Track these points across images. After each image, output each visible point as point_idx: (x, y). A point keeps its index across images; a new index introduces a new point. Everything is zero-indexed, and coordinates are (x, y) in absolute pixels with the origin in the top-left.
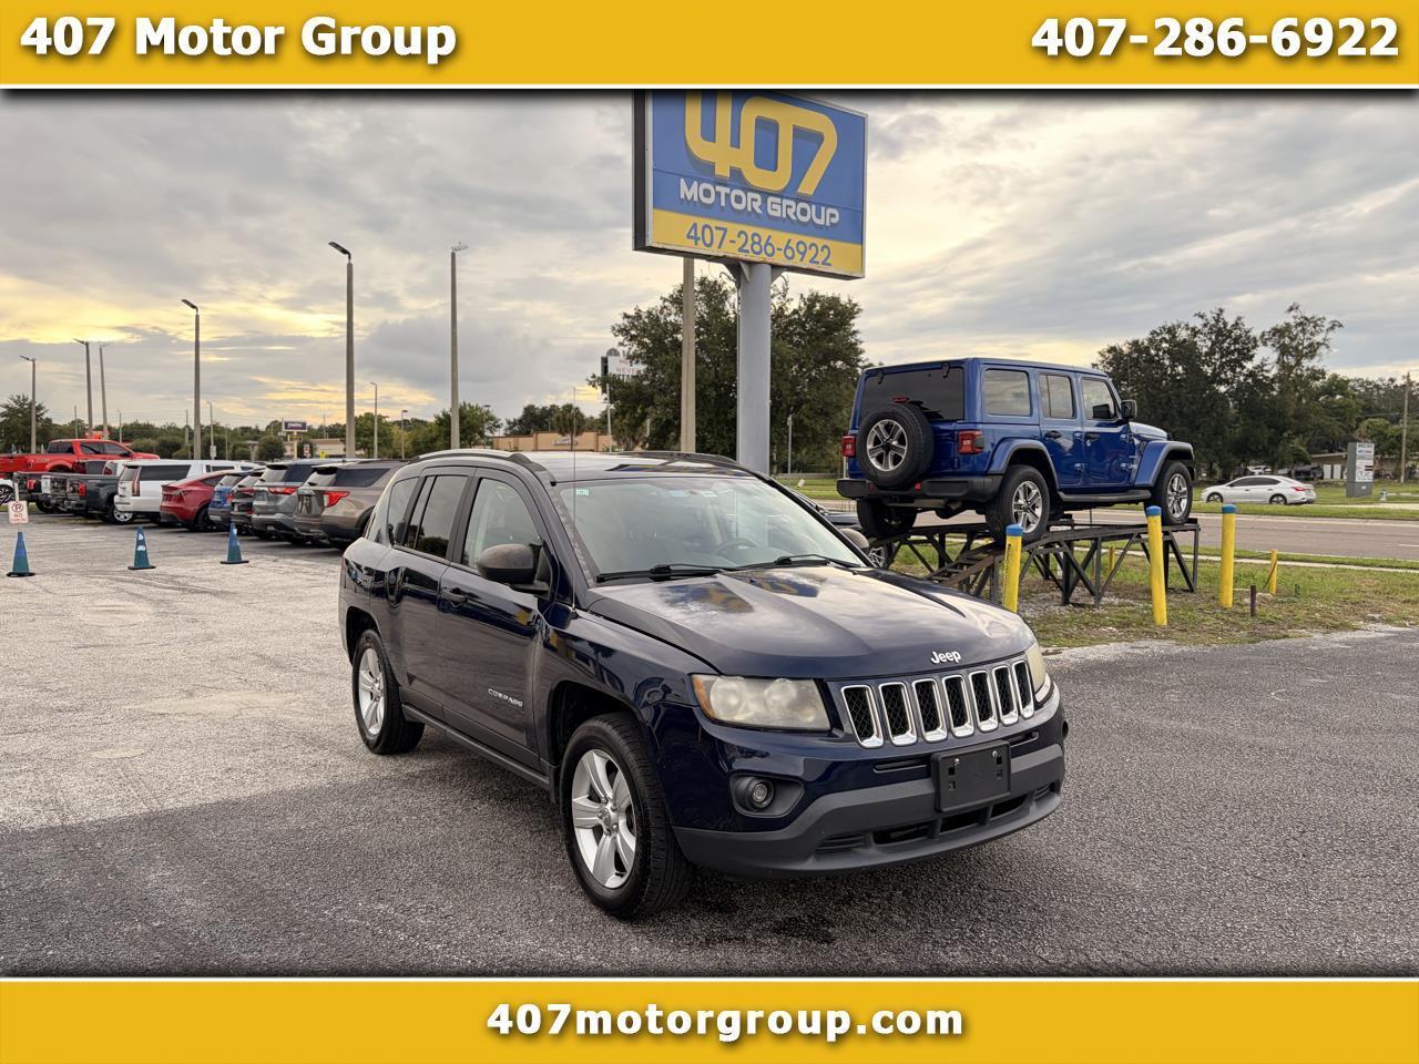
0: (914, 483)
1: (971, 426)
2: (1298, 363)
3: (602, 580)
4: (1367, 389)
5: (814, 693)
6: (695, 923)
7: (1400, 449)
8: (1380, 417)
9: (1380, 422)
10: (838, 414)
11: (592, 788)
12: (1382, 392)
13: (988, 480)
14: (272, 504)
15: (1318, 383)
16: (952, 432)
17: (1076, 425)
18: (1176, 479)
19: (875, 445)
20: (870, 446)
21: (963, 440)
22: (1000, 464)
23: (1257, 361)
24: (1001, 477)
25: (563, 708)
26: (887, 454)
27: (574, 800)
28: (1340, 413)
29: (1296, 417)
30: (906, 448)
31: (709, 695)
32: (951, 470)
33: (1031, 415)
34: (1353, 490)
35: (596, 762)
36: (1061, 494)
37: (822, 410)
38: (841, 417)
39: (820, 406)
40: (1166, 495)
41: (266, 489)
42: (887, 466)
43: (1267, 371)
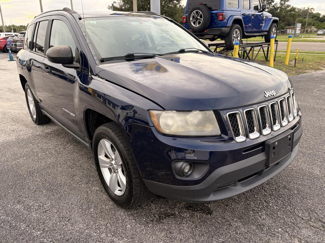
0: (204, 30)
1: (222, 11)
2: (285, 3)
3: (103, 61)
4: (298, 10)
5: (213, 117)
6: (153, 206)
7: (305, 25)
8: (301, 17)
9: (301, 18)
10: (176, 16)
11: (106, 154)
12: (302, 11)
13: (226, 29)
14: (21, 44)
15: (289, 8)
16: (216, 14)
17: (250, 12)
18: (274, 29)
19: (193, 18)
20: (191, 19)
21: (219, 16)
22: (230, 24)
23: (275, 3)
24: (230, 28)
25: (91, 119)
26: (197, 21)
27: (99, 157)
28: (293, 16)
29: (283, 17)
30: (202, 19)
31: (159, 121)
32: (216, 26)
33: (239, 8)
34: (295, 35)
35: (106, 144)
36: (245, 33)
37: (171, 15)
38: (176, 17)
39: (171, 14)
40: (271, 33)
41: (19, 39)
42: (196, 25)
43: (277, 5)
